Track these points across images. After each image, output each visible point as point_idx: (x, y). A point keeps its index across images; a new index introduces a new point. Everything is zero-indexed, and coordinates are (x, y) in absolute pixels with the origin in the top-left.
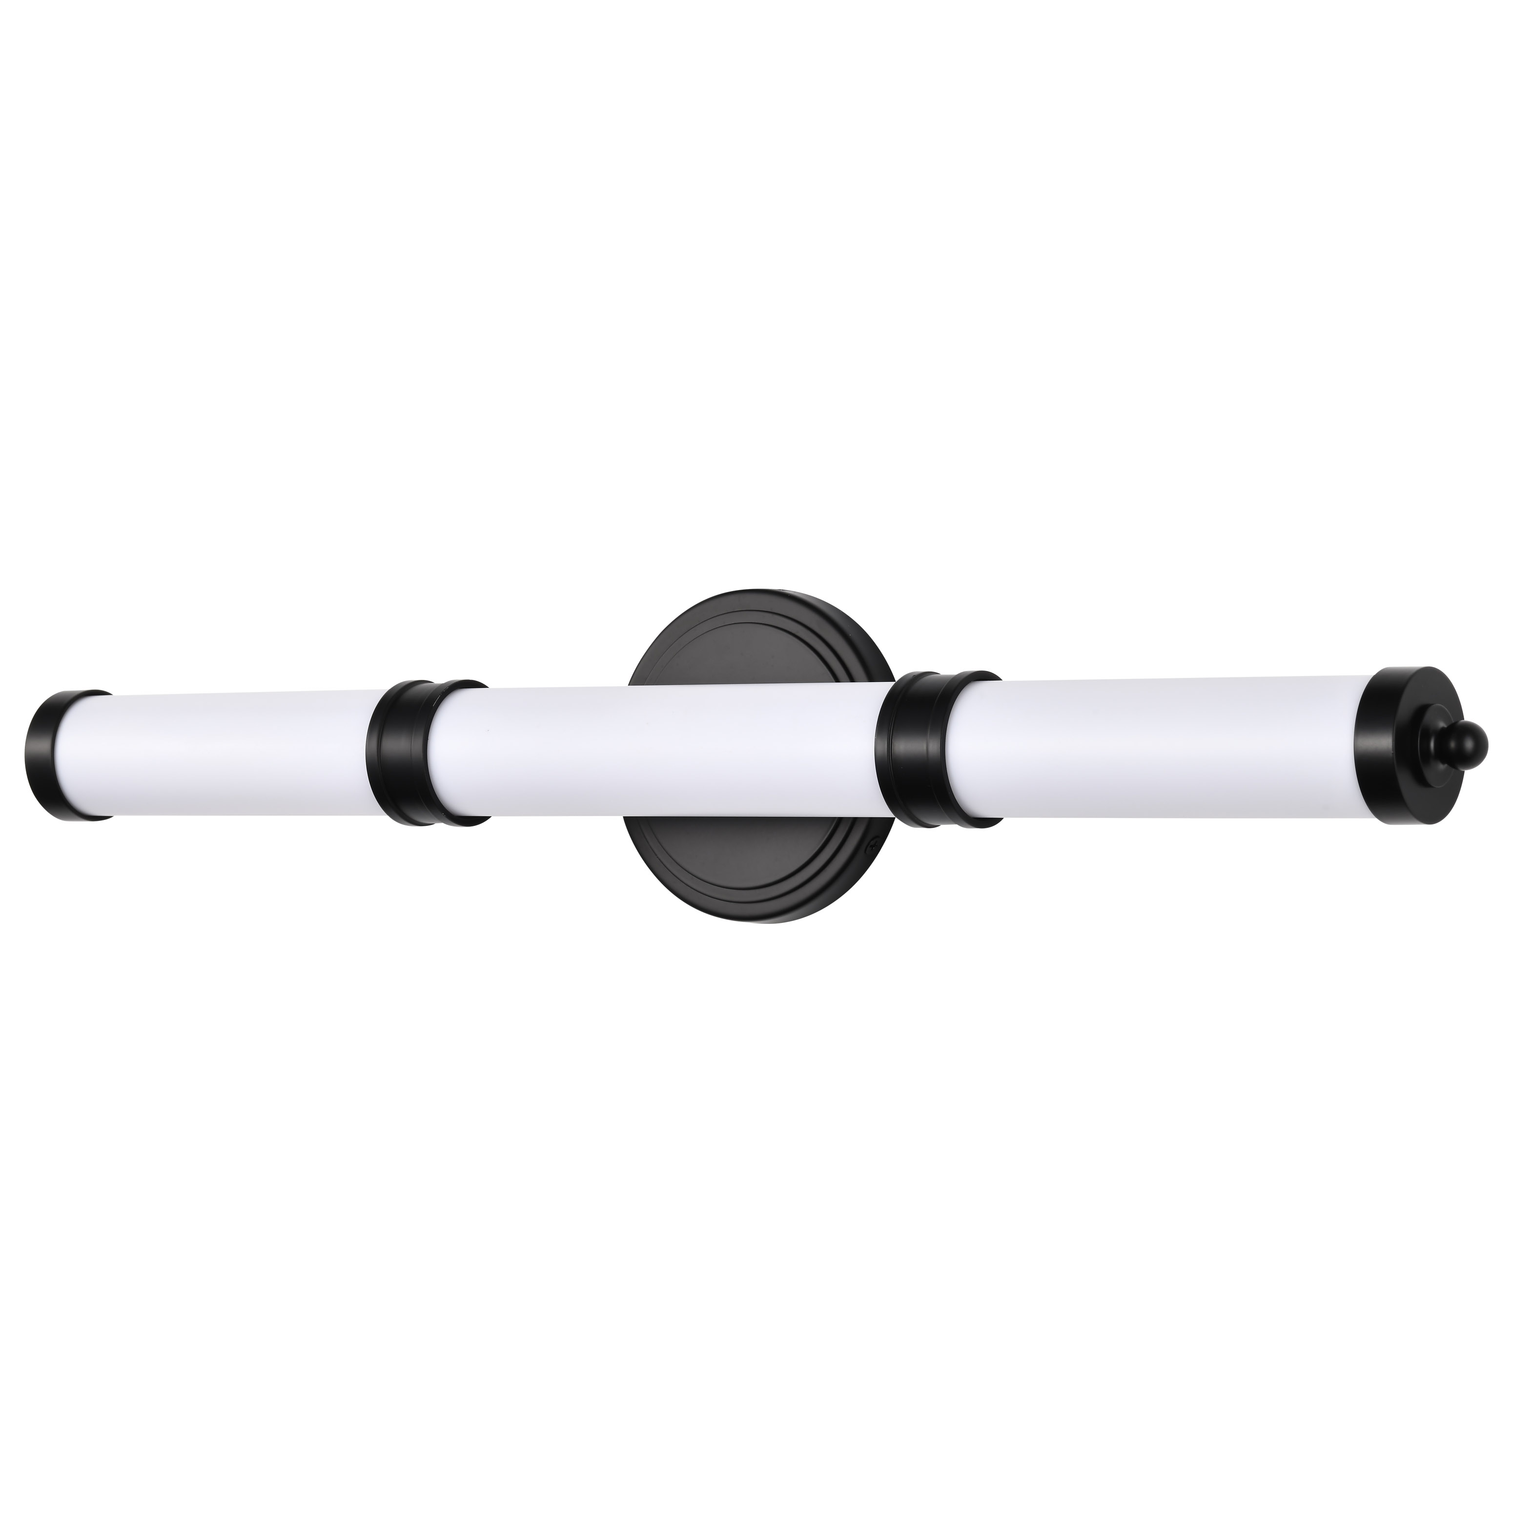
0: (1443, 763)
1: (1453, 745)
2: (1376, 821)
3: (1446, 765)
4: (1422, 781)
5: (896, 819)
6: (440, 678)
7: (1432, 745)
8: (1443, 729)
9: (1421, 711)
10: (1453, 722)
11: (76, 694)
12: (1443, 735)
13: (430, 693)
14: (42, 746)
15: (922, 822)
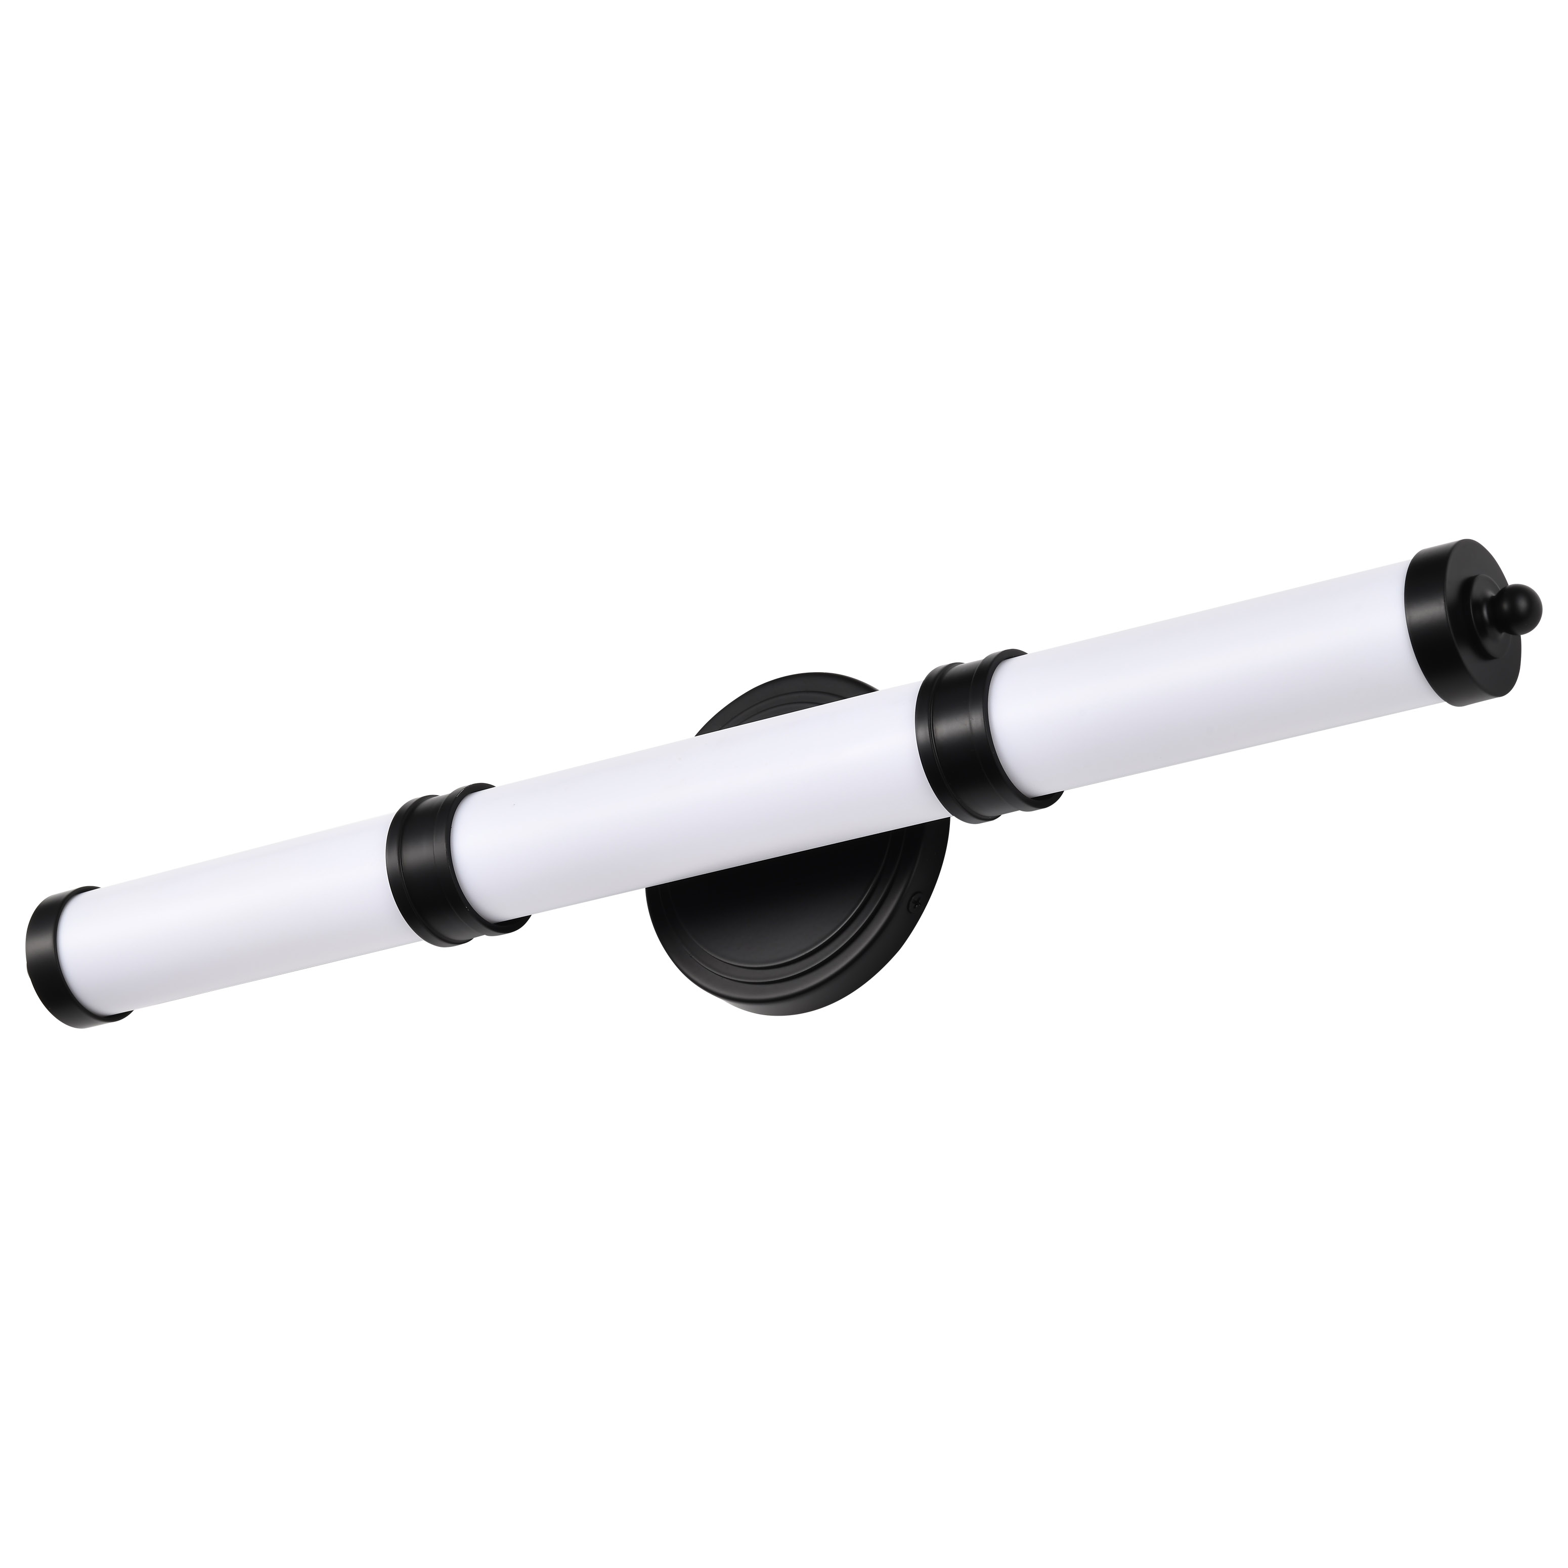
0: (1501, 631)
3: (1503, 634)
4: (1485, 655)
5: (953, 820)
7: (1485, 613)
8: (1493, 598)
9: (1467, 585)
10: (1500, 589)
12: (1494, 603)
13: (443, 802)
14: (44, 943)
15: (979, 815)
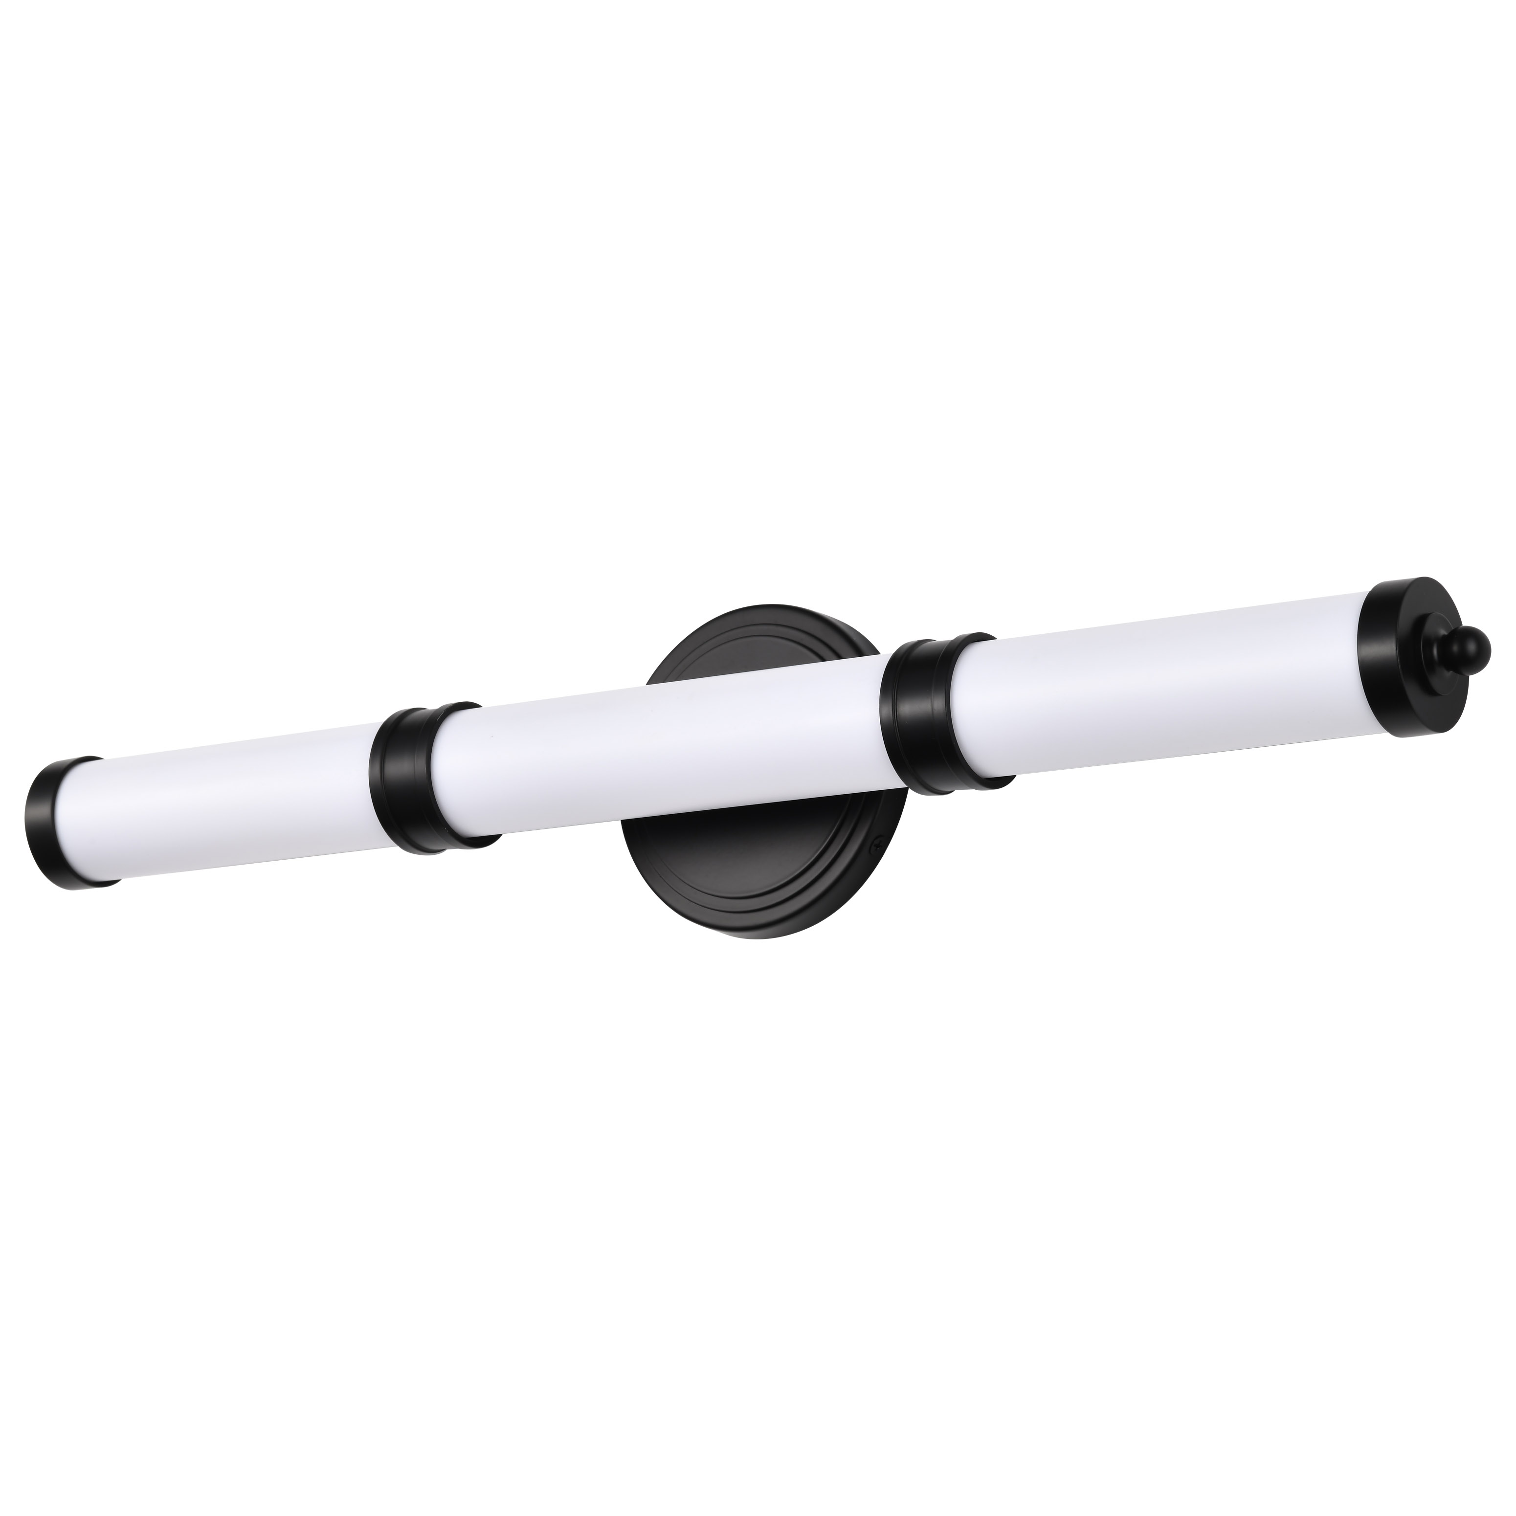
0: (1448, 669)
1: (1455, 648)
2: (1388, 735)
3: (1451, 672)
4: (1429, 691)
5: (910, 791)
6: (432, 703)
7: (1435, 653)
8: (1444, 636)
9: (1421, 621)
10: (1454, 629)
11: (68, 763)
12: (1445, 642)
13: (429, 717)
14: (42, 811)
15: (933, 788)
